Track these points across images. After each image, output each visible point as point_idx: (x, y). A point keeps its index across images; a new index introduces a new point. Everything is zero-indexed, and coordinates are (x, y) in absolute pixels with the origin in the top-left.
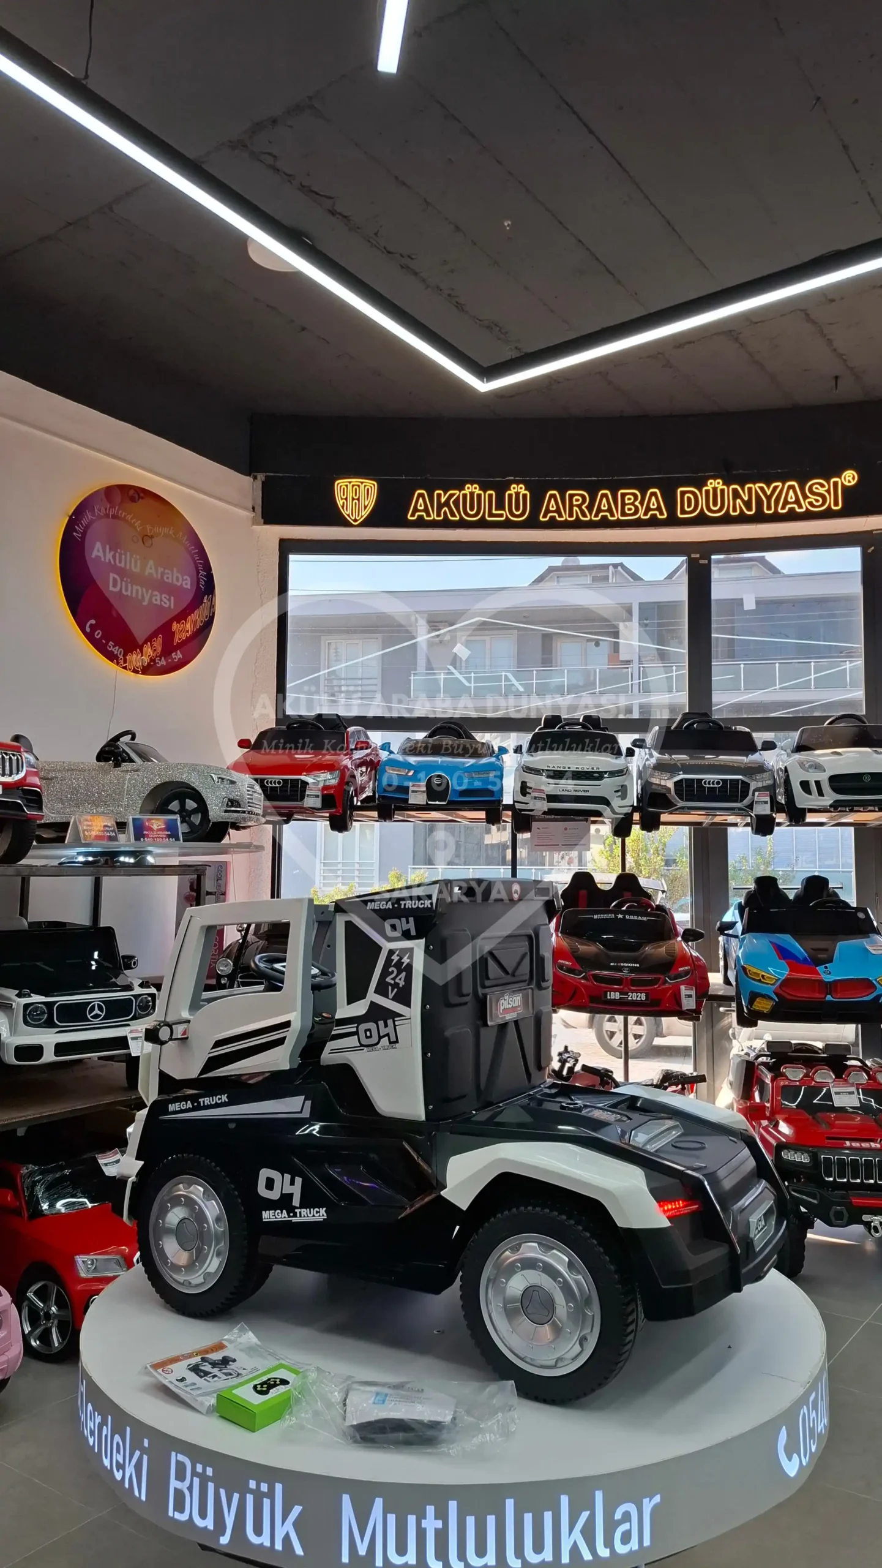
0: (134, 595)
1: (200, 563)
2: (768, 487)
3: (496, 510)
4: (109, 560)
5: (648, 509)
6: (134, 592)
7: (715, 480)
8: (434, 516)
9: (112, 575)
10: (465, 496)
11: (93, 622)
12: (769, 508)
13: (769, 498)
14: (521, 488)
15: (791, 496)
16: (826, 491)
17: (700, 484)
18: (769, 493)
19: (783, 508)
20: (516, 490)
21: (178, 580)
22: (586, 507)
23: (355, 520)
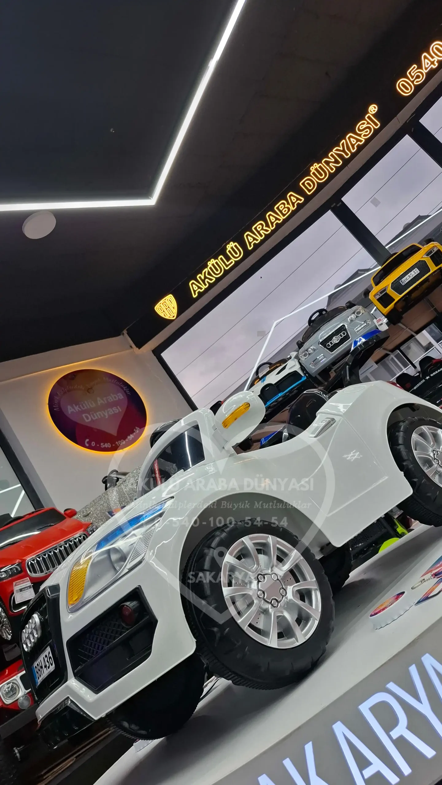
0: (100, 417)
1: (122, 384)
2: (340, 147)
3: (228, 261)
4: (78, 410)
5: (293, 204)
6: (99, 416)
7: (313, 165)
8: (204, 287)
9: (84, 415)
10: (211, 268)
11: (87, 440)
12: (347, 154)
13: (344, 151)
14: (231, 244)
15: (353, 141)
16: (367, 124)
17: (308, 173)
18: (341, 149)
19: (353, 149)
20: (230, 247)
21: (115, 397)
22: (266, 226)
23: (174, 317)
